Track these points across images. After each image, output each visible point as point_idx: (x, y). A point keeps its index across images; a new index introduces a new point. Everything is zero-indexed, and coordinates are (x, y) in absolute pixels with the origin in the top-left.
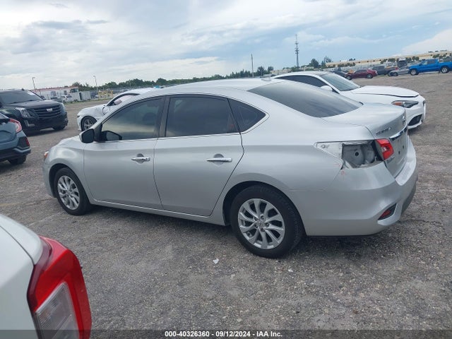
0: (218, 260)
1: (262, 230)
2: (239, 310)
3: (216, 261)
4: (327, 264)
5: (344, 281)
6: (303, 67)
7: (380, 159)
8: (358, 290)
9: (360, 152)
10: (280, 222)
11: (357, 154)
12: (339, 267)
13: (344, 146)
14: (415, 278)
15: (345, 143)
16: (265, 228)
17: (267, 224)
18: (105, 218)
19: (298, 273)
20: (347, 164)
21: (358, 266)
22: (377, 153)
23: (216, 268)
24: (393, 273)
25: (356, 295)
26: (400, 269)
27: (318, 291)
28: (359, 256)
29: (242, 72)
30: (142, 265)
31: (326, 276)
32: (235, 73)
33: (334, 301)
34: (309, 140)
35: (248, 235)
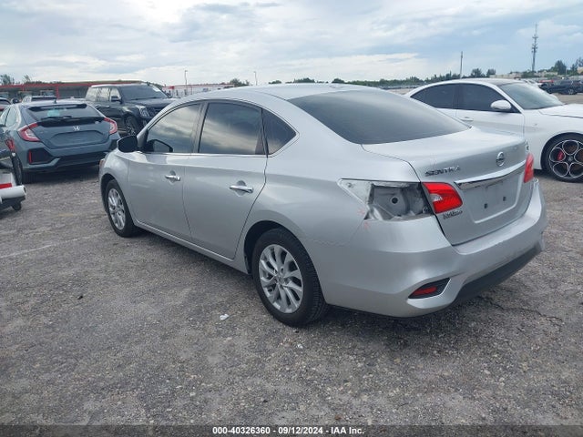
0: (226, 316)
1: (281, 286)
2: (202, 382)
3: (223, 317)
4: (354, 347)
5: (357, 374)
6: (541, 71)
7: (430, 212)
8: (366, 390)
9: (400, 198)
10: (299, 281)
11: (395, 201)
12: (365, 355)
13: (374, 187)
14: (457, 390)
15: (375, 183)
16: (284, 285)
17: (286, 280)
18: (150, 244)
19: (307, 351)
20: (376, 212)
21: (392, 359)
22: (427, 203)
23: (217, 326)
24: (431, 377)
25: (356, 396)
26: (446, 374)
27: (312, 381)
28: (405, 345)
29: (448, 75)
30: (143, 305)
31: (340, 362)
32: (438, 76)
33: (323, 398)
34: (333, 175)
35: (270, 291)
